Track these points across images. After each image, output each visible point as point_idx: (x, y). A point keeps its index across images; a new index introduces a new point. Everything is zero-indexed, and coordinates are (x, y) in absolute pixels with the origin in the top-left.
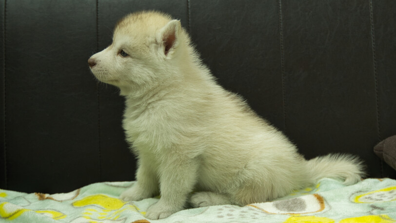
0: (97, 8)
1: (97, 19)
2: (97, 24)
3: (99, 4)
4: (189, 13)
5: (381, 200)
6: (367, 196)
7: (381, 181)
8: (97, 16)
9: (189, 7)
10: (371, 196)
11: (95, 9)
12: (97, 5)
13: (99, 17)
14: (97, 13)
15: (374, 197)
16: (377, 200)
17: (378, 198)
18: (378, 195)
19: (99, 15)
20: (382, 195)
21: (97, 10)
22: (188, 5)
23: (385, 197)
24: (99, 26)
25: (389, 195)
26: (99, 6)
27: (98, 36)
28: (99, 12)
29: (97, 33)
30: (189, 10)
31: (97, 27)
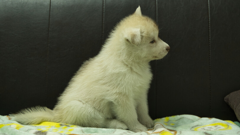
0: (50, 9)
1: (50, 15)
2: (49, 18)
3: (51, 7)
4: (104, 15)
5: (210, 130)
6: (202, 128)
7: (210, 119)
8: (50, 13)
9: (104, 11)
10: (204, 128)
11: (49, 9)
12: (50, 7)
13: (50, 14)
14: (50, 12)
15: (206, 128)
16: (208, 130)
17: (209, 129)
18: (208, 128)
19: (51, 13)
20: (210, 128)
21: (50, 10)
22: (103, 10)
23: (212, 129)
24: (50, 19)
25: (215, 128)
26: (51, 8)
27: (49, 25)
28: (51, 11)
29: (49, 23)
30: (104, 14)
31: (49, 20)
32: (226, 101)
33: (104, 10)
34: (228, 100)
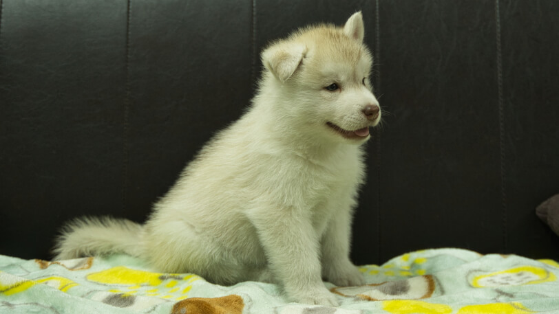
0: (128, 9)
1: (128, 24)
2: (128, 31)
3: (131, 4)
4: (254, 23)
5: (507, 284)
6: (489, 278)
7: (505, 258)
8: (128, 20)
9: (254, 13)
10: (493, 278)
11: (125, 10)
12: (129, 5)
13: (130, 22)
14: (128, 16)
15: (497, 279)
16: (502, 284)
17: (504, 281)
18: (503, 278)
19: (130, 18)
20: (507, 278)
21: (128, 13)
22: (253, 11)
23: (512, 280)
24: (130, 33)
25: (518, 279)
26: (131, 7)
27: (128, 47)
28: (130, 15)
29: (127, 43)
30: (255, 18)
31: (127, 35)
32: (539, 215)
33: (254, 9)
34: (546, 214)
